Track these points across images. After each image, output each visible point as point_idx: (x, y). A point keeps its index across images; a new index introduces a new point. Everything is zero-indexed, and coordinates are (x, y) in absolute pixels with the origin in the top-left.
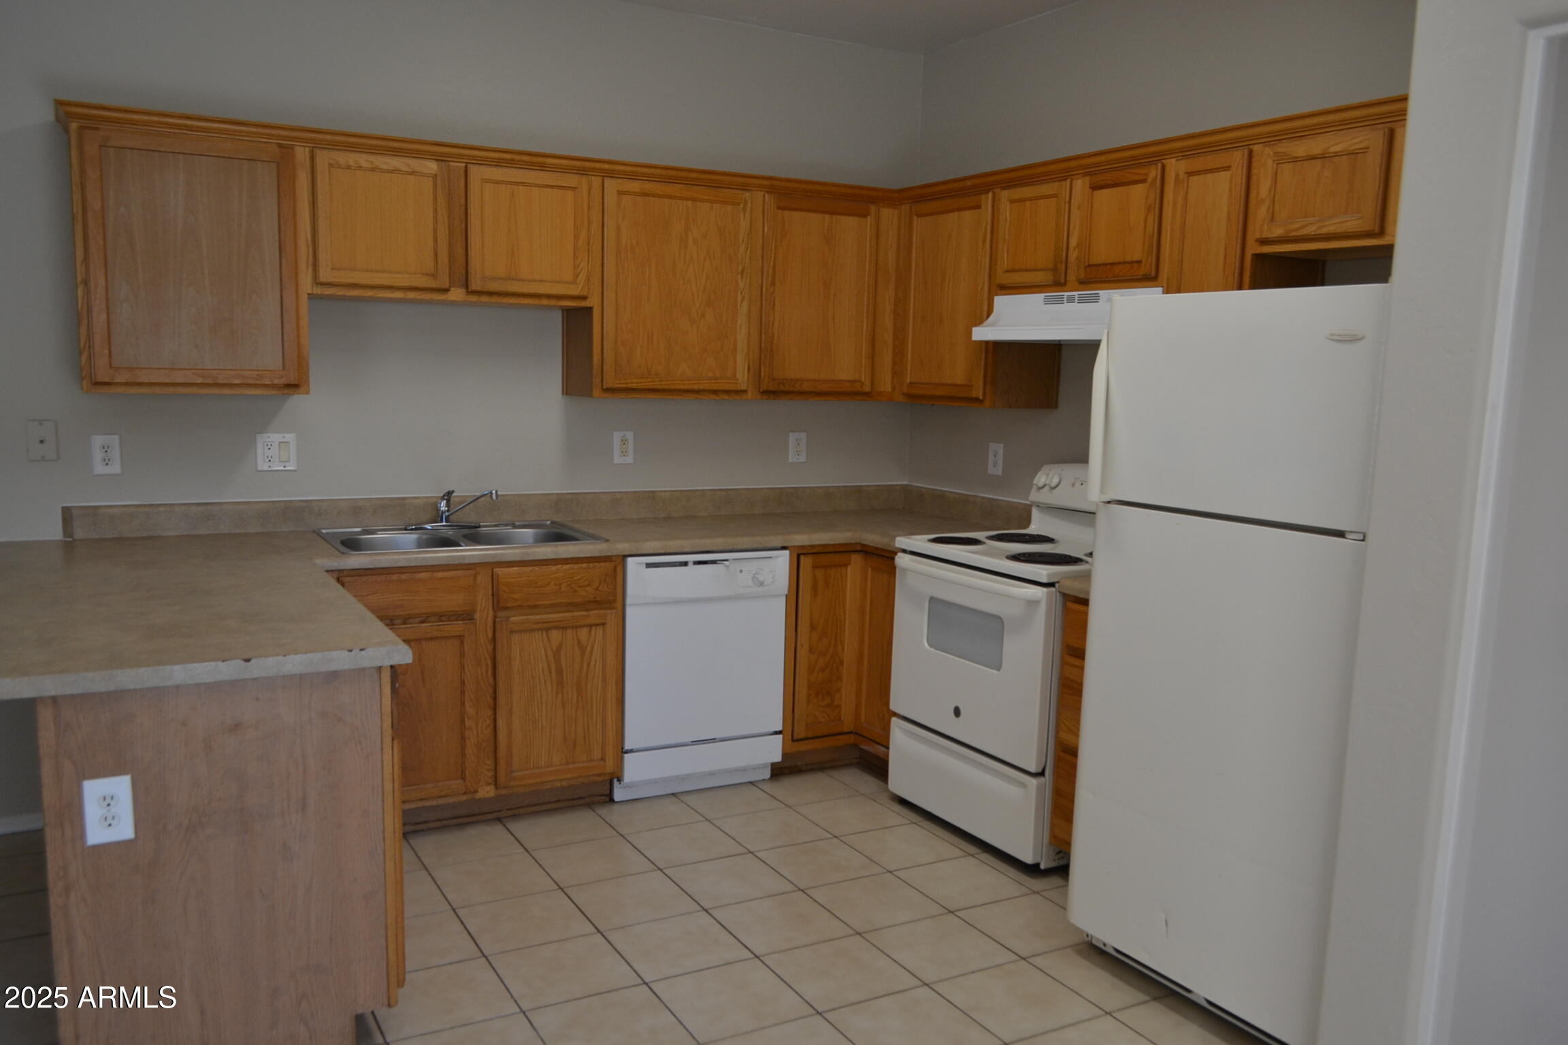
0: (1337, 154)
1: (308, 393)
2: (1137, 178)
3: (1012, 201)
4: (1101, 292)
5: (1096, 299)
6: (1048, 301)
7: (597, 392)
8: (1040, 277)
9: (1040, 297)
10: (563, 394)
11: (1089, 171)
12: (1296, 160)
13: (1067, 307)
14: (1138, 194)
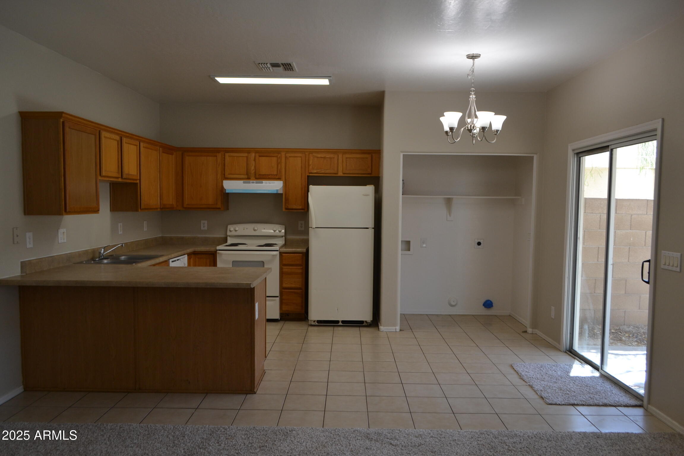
0: (327, 158)
1: (99, 213)
2: (273, 155)
3: (229, 156)
4: (263, 181)
5: (262, 183)
6: (244, 183)
7: (139, 210)
8: (242, 176)
9: (242, 181)
10: (111, 211)
11: (256, 152)
12: (318, 157)
13: (251, 184)
14: (274, 159)
